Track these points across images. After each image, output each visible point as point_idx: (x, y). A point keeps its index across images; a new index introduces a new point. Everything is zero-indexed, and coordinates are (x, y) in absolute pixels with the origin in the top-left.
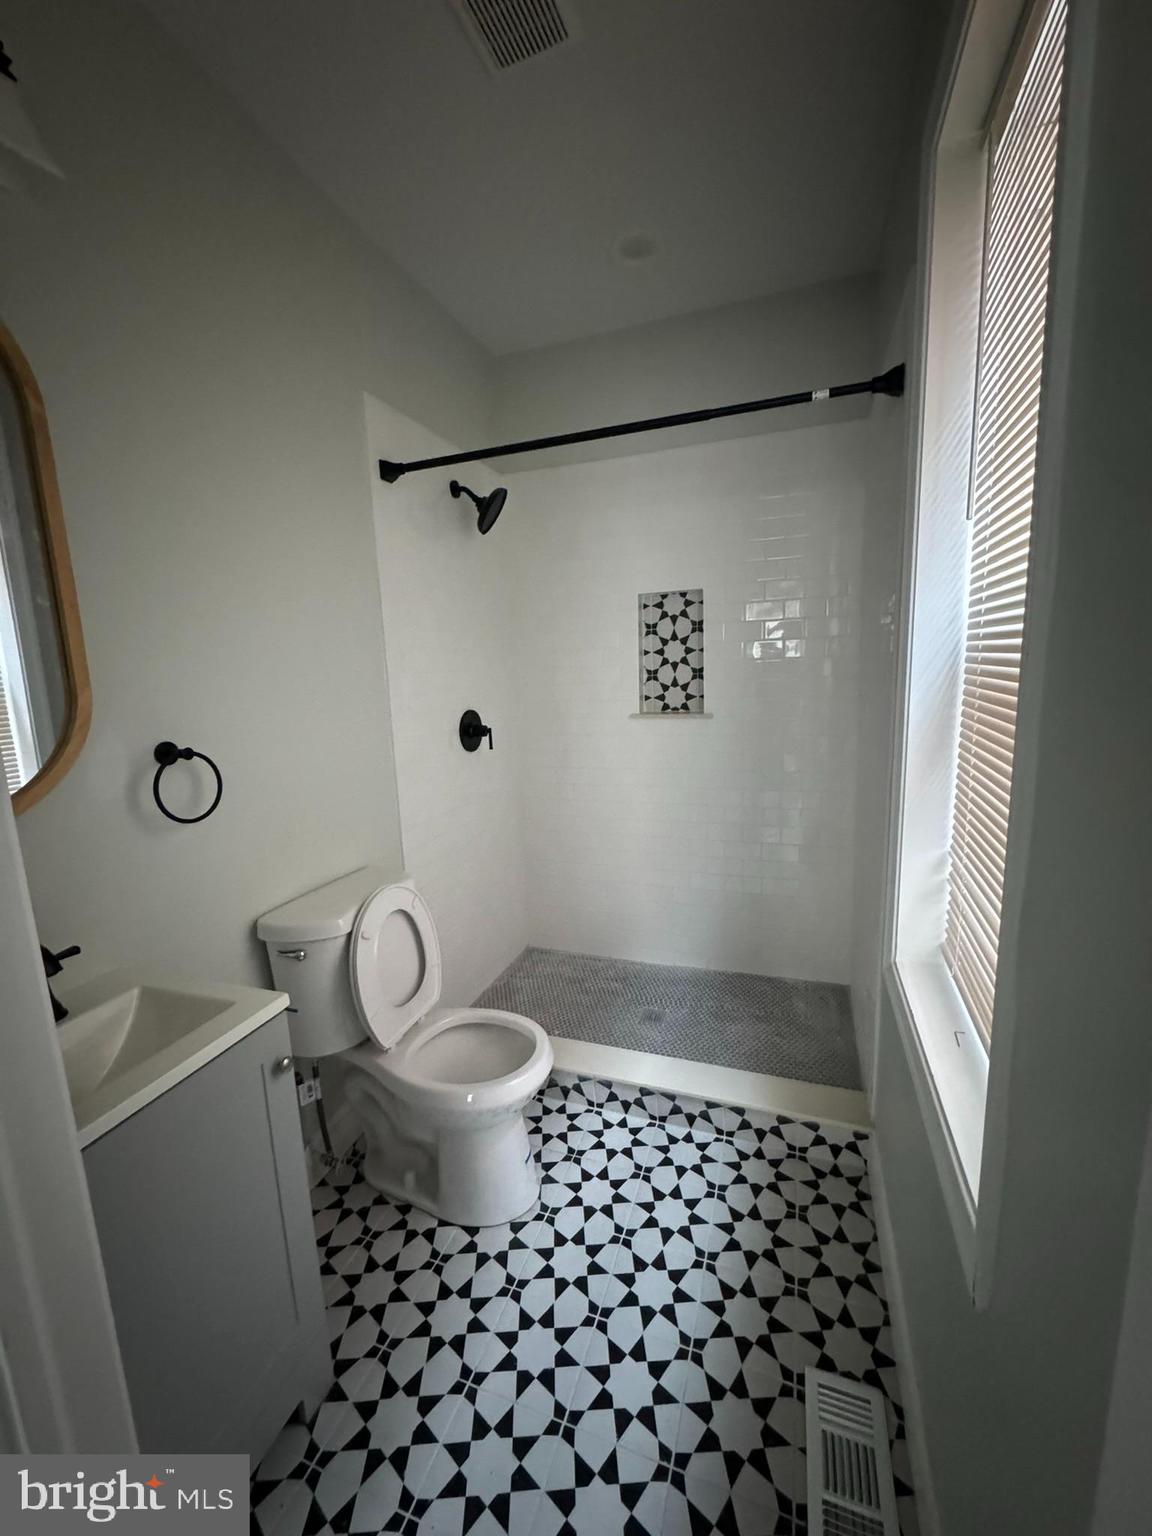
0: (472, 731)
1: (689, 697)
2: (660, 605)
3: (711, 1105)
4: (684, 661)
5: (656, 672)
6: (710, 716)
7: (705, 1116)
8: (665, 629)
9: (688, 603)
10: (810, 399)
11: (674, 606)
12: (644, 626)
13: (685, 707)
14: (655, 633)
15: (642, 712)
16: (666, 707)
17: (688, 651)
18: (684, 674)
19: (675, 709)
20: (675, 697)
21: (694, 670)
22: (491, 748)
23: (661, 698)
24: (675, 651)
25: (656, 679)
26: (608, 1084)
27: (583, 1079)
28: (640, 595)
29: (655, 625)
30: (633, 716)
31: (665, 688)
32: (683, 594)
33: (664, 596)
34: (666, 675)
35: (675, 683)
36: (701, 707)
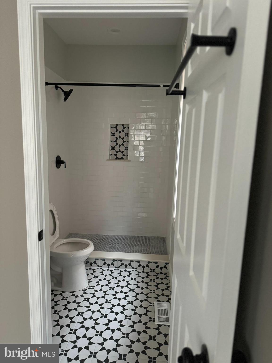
0: (59, 162)
1: (124, 155)
2: (116, 127)
3: (131, 261)
4: (123, 144)
5: (114, 147)
6: (130, 161)
7: (130, 265)
8: (117, 134)
9: (124, 128)
10: (159, 86)
11: (120, 128)
12: (111, 133)
13: (122, 158)
14: (114, 135)
15: (110, 159)
16: (117, 158)
17: (124, 142)
18: (122, 148)
19: (120, 158)
20: (120, 155)
21: (125, 147)
22: (65, 167)
23: (116, 155)
24: (120, 141)
25: (114, 149)
26: (104, 260)
27: (96, 259)
28: (110, 124)
29: (114, 133)
30: (107, 160)
31: (117, 152)
32: (123, 125)
33: (117, 125)
34: (117, 148)
35: (120, 151)
36: (127, 158)
